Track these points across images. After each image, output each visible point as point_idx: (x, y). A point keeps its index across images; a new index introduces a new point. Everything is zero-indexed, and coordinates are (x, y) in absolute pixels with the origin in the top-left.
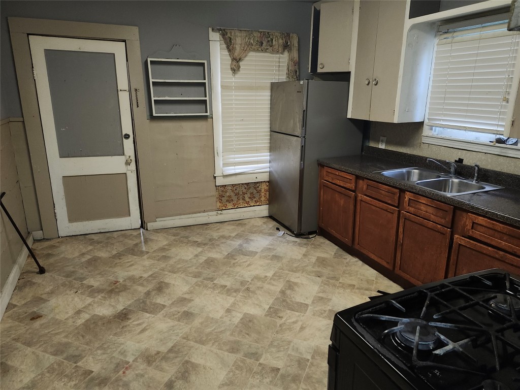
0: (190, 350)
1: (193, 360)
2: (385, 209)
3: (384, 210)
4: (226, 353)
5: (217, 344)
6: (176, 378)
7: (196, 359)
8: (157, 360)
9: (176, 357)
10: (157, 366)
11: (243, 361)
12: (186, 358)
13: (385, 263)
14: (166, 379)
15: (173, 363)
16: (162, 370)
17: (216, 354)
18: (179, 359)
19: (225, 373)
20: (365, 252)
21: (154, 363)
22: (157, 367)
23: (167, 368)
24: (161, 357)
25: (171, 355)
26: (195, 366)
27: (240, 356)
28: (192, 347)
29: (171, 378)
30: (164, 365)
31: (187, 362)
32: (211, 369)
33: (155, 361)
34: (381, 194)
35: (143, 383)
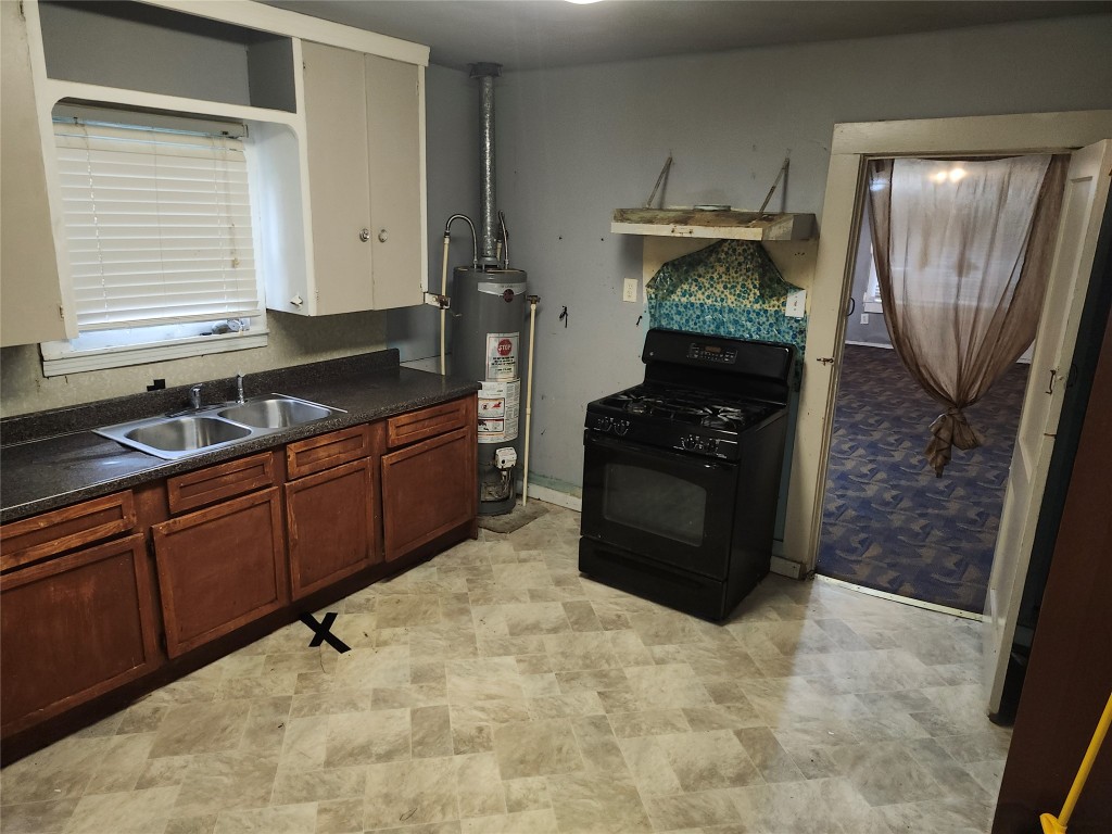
0: (663, 800)
1: (677, 783)
2: (248, 505)
3: (249, 508)
4: (624, 754)
5: (617, 775)
6: (723, 781)
7: (671, 780)
8: (724, 826)
9: (693, 807)
10: (733, 817)
11: (621, 730)
12: (681, 793)
13: (269, 606)
14: (738, 790)
15: (706, 802)
16: (731, 806)
17: (637, 764)
18: (694, 801)
19: (659, 737)
20: (209, 636)
21: (733, 825)
22: (735, 815)
23: (721, 802)
24: (714, 826)
25: (697, 816)
26: (683, 774)
27: (615, 738)
28: (654, 801)
29: (729, 786)
30: (721, 810)
31: (686, 788)
32: (669, 754)
33: (730, 829)
34: (226, 483)
35: (772, 811)
